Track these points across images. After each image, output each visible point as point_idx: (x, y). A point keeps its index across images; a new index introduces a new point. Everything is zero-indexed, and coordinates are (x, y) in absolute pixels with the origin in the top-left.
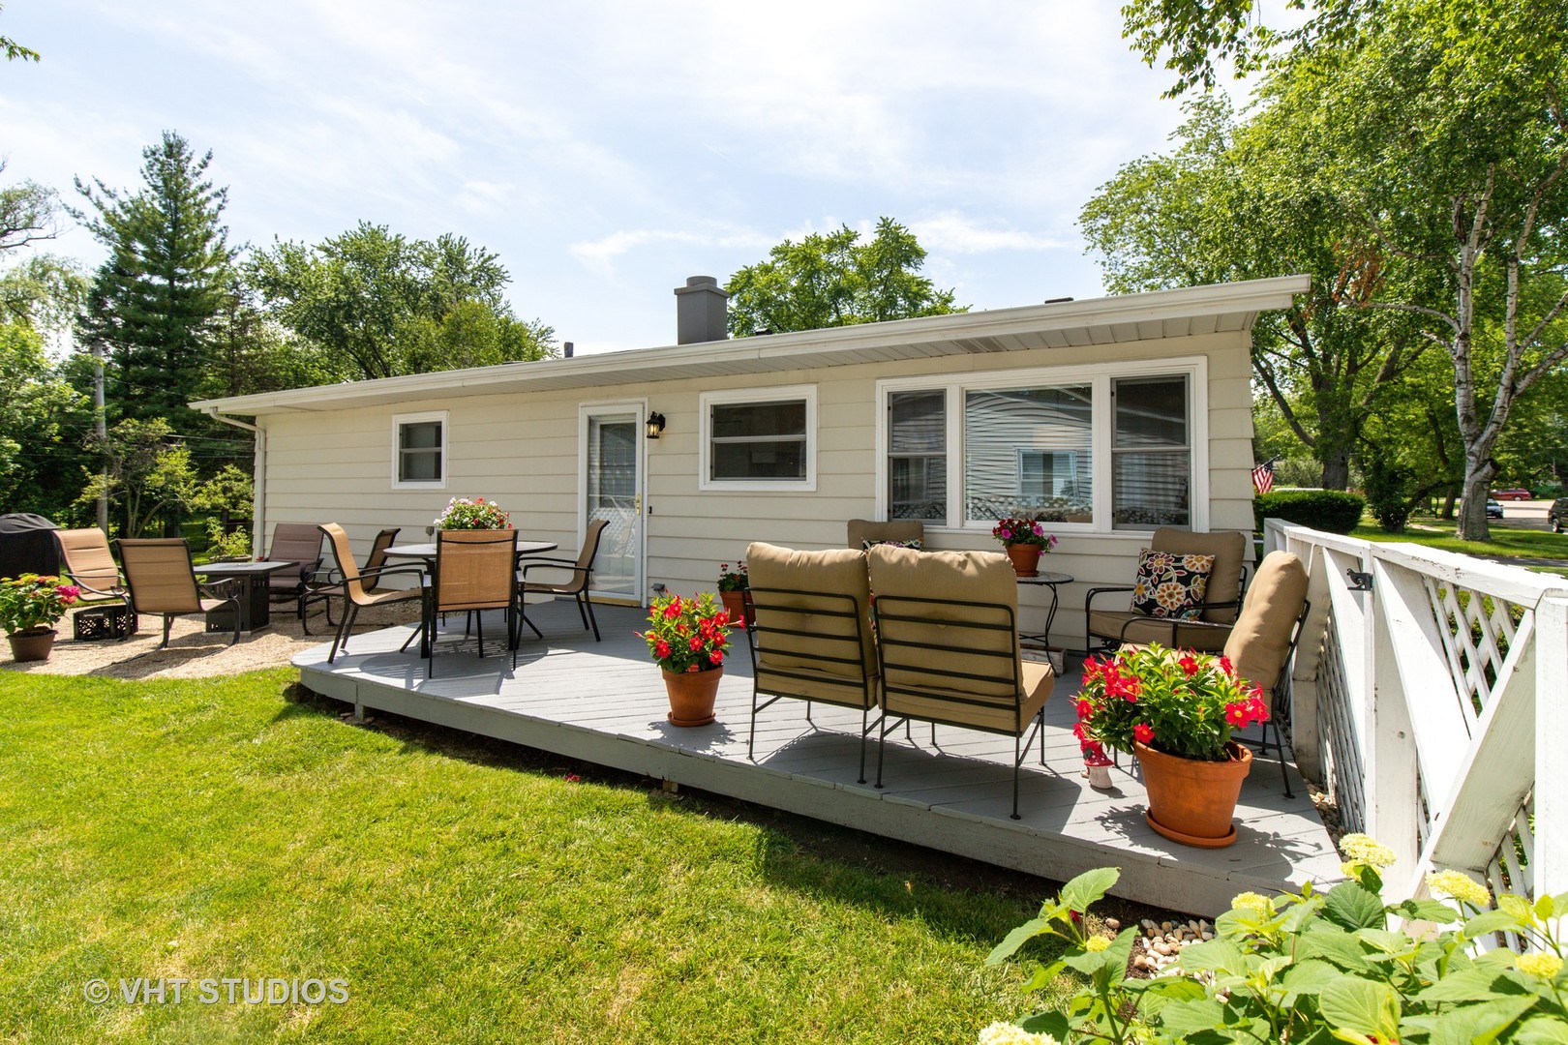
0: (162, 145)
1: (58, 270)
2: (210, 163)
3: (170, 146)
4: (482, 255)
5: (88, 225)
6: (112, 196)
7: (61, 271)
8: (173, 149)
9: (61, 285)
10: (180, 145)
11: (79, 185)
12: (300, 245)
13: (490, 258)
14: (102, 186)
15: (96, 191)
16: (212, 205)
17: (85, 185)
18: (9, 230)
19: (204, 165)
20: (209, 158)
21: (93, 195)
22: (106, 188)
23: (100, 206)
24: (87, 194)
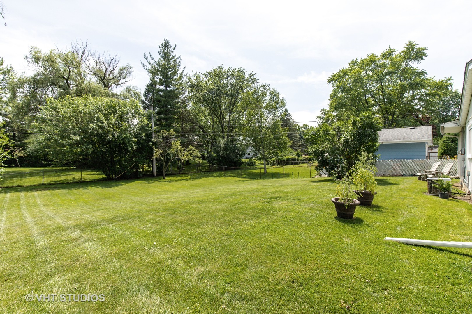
0: (164, 43)
1: (132, 90)
2: (176, 48)
3: (166, 43)
4: (251, 74)
5: (147, 69)
6: (153, 59)
7: (133, 91)
8: (166, 45)
9: (133, 94)
10: (168, 43)
11: (145, 56)
12: (199, 74)
13: (253, 75)
14: (151, 56)
15: (149, 58)
16: (178, 61)
17: (146, 56)
18: (121, 79)
19: (174, 49)
20: (176, 46)
21: (148, 59)
22: (152, 57)
23: (149, 63)
24: (146, 59)
